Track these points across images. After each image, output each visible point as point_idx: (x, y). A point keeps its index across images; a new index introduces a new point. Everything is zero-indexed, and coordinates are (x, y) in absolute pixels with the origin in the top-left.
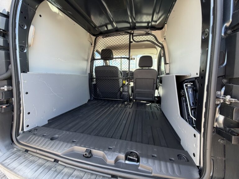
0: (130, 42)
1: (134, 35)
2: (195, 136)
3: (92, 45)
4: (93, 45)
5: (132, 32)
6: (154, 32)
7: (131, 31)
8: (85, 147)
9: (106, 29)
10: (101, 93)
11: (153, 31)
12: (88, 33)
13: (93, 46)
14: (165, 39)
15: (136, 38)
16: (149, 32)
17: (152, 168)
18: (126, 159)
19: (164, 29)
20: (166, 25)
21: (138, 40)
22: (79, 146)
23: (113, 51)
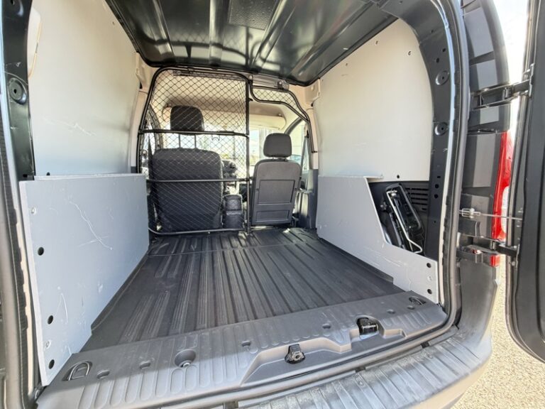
0: (248, 100)
1: (254, 84)
2: (429, 265)
3: (141, 87)
4: (146, 89)
5: (251, 78)
6: (292, 88)
7: (249, 76)
8: (282, 344)
9: (185, 54)
10: (169, 219)
11: (290, 85)
12: (138, 54)
13: (147, 91)
14: (312, 105)
15: (259, 93)
16: (284, 87)
17: (401, 330)
18: (362, 332)
19: (312, 87)
20: (319, 80)
21: (261, 98)
22: (268, 348)
23: (203, 113)
